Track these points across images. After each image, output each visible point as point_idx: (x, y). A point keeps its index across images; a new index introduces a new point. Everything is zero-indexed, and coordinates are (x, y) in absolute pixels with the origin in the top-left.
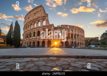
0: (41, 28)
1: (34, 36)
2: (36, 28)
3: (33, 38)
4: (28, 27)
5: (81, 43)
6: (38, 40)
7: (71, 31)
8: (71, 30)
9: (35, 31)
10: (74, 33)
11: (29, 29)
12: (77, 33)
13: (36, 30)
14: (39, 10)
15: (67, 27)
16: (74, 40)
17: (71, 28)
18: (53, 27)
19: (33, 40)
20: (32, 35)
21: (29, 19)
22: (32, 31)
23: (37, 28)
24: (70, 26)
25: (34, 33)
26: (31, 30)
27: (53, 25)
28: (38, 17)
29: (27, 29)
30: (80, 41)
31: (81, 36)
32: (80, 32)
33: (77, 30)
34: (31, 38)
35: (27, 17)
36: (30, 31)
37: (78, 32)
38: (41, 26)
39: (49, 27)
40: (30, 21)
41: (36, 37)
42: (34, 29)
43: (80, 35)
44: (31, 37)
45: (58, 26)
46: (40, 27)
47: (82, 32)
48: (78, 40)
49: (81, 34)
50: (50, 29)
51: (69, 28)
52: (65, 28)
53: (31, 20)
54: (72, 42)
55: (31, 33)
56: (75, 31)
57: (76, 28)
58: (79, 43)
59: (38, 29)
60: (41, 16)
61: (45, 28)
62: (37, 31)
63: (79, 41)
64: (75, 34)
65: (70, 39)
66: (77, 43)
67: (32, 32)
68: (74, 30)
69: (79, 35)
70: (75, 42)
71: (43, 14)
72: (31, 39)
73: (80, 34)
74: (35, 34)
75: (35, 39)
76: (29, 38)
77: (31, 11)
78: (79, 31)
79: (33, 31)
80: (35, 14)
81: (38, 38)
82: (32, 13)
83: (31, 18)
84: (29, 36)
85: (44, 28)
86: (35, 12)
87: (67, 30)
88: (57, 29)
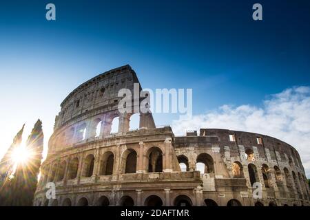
0: (121, 142)
1: (89, 173)
2: (100, 142)
3: (85, 181)
6: (105, 194)
7: (246, 155)
8: (242, 148)
9: (96, 154)
10: (258, 162)
12: (271, 163)
13: (100, 148)
14: (120, 79)
15: (224, 138)
17: (241, 143)
18: (168, 140)
19: (81, 190)
21: (78, 105)
22: (84, 152)
23: (106, 140)
24: (236, 134)
25: (92, 158)
26: (80, 150)
27: (170, 129)
28: (112, 102)
30: (291, 196)
31: (291, 173)
32: (283, 158)
33: (267, 150)
34: (75, 182)
35: (72, 101)
36: (75, 151)
37: (272, 158)
38: (120, 134)
39: (155, 139)
40: (80, 113)
41: (97, 178)
42: (92, 143)
43: (285, 169)
44: (73, 176)
45: (188, 134)
46: (118, 139)
47: (290, 159)
48: (284, 193)
49: (286, 164)
50: (155, 145)
51: (233, 143)
52: (219, 140)
53: (84, 111)
55: (77, 159)
56: (263, 155)
57: (262, 142)
59: (109, 144)
61: (136, 140)
62: (103, 151)
63: (287, 200)
64: (265, 166)
67: (81, 155)
68: (255, 148)
69: (282, 170)
72: (74, 187)
73: (282, 164)
74: (95, 164)
75: (91, 185)
76: (65, 182)
77: (90, 82)
78: (277, 152)
79: (87, 154)
80: (103, 90)
81: (104, 184)
82: (92, 88)
83: (87, 105)
84: (67, 174)
85: (131, 141)
86: (102, 84)
87: (227, 148)
88: (188, 146)
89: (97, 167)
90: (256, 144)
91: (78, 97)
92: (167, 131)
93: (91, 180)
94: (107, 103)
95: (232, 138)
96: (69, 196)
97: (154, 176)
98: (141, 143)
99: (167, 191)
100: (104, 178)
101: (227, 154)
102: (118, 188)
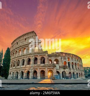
0: (32, 55)
2: (26, 55)
4: (16, 54)
5: (81, 74)
6: (28, 70)
7: (68, 60)
8: (67, 58)
9: (25, 59)
10: (71, 61)
11: (17, 55)
12: (74, 62)
14: (31, 36)
15: (62, 55)
16: (72, 70)
17: (67, 56)
18: (46, 55)
19: (21, 69)
20: (21, 64)
21: (17, 44)
23: (28, 55)
26: (20, 58)
27: (47, 51)
28: (29, 43)
29: (14, 56)
30: (79, 71)
31: (79, 65)
35: (15, 42)
36: (18, 58)
38: (32, 53)
40: (18, 47)
41: (26, 66)
42: (23, 56)
44: (18, 65)
45: (52, 53)
46: (32, 54)
49: (78, 62)
50: (43, 56)
53: (20, 46)
54: (70, 73)
55: (19, 61)
57: (72, 56)
58: (78, 73)
59: (29, 56)
61: (37, 55)
62: (27, 58)
65: (67, 68)
66: (76, 73)
67: (20, 59)
69: (77, 64)
70: (73, 73)
72: (19, 68)
74: (25, 62)
75: (24, 68)
77: (21, 36)
78: (76, 59)
80: (26, 39)
81: (28, 67)
82: (22, 38)
84: (16, 65)
85: (35, 55)
86: (25, 37)
87: (63, 57)
88: (52, 57)
91: (17, 41)
92: (46, 52)
93: (24, 66)
94: (27, 43)
95: (64, 55)
96: (17, 71)
97: (42, 65)
98: (39, 56)
99: (46, 69)
101: (63, 59)
102: (32, 68)
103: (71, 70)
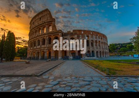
0: (46, 35)
1: (39, 45)
2: (41, 36)
3: (38, 47)
5: (102, 52)
6: (43, 50)
8: (85, 35)
10: (90, 39)
13: (41, 38)
14: (45, 14)
15: (80, 33)
19: (37, 49)
20: (37, 44)
21: (34, 24)
22: (37, 39)
23: (42, 35)
24: (84, 31)
28: (43, 22)
29: (32, 36)
30: (100, 49)
31: (101, 42)
32: (99, 38)
33: (94, 36)
34: (35, 48)
35: (32, 23)
36: (34, 39)
37: (95, 38)
38: (46, 33)
39: (56, 34)
41: (41, 46)
42: (39, 36)
44: (35, 46)
45: (68, 32)
47: (102, 38)
48: (97, 48)
50: (56, 36)
52: (78, 33)
53: (36, 26)
54: (89, 51)
55: (35, 41)
56: (92, 37)
57: (93, 33)
59: (43, 36)
60: (47, 21)
62: (42, 38)
63: (98, 50)
64: (93, 40)
66: (96, 52)
68: (90, 36)
70: (93, 52)
71: (49, 18)
73: (98, 40)
76: (33, 47)
77: (36, 16)
78: (97, 36)
79: (38, 39)
80: (40, 18)
81: (43, 48)
82: (37, 18)
83: (36, 24)
84: (33, 45)
85: (49, 35)
86: (40, 16)
87: (81, 35)
88: (67, 35)
89: (41, 43)
90: (90, 34)
92: (60, 31)
93: (39, 47)
94: (42, 23)
95: (83, 33)
98: (52, 35)
100: (43, 46)
102: (46, 48)
103: (90, 48)
